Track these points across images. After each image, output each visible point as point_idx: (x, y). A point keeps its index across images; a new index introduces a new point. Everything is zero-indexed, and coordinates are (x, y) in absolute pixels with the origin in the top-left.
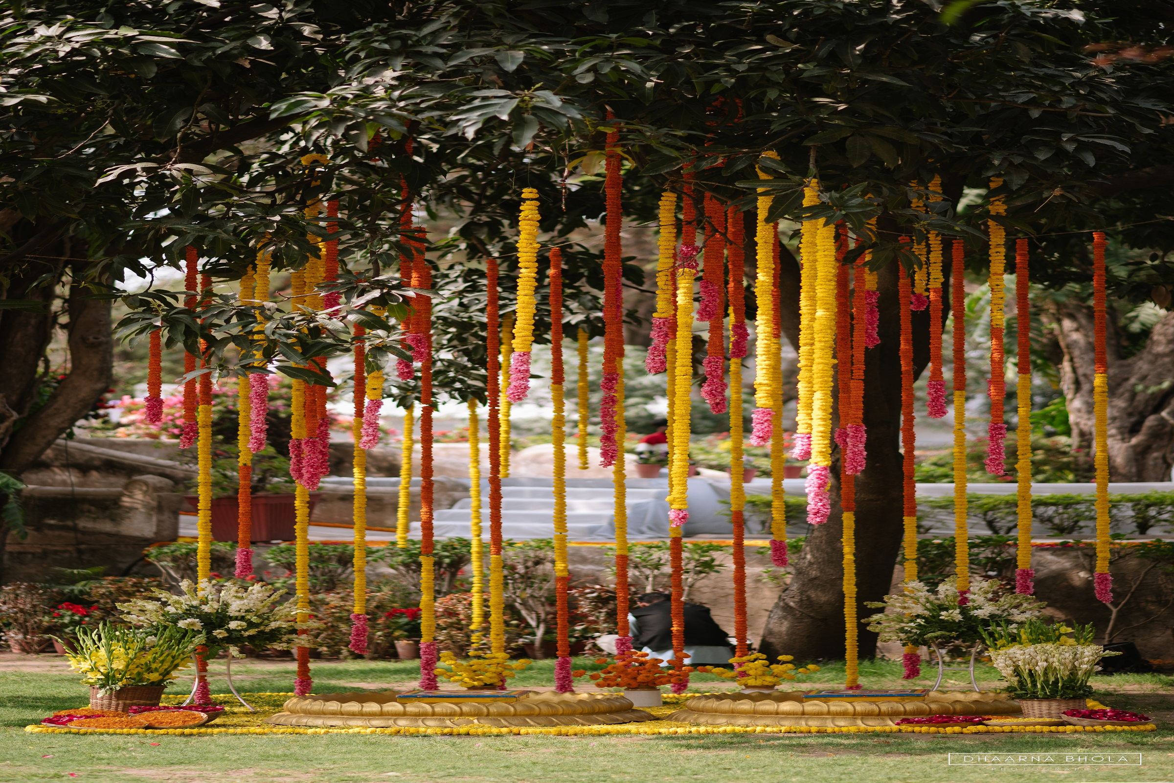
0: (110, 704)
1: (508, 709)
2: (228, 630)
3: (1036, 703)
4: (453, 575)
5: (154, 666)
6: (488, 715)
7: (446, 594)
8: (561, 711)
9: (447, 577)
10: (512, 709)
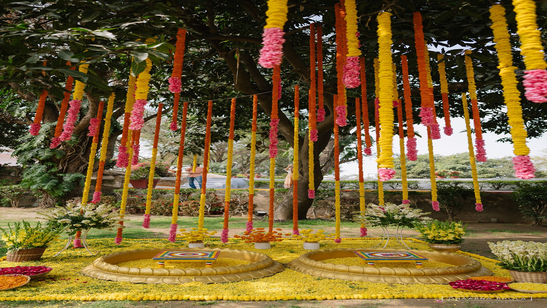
0: (14, 256)
1: (212, 271)
2: (82, 224)
3: (527, 274)
4: (188, 196)
5: (38, 240)
6: (201, 275)
7: (186, 200)
8: (241, 271)
9: (187, 196)
10: (215, 272)
